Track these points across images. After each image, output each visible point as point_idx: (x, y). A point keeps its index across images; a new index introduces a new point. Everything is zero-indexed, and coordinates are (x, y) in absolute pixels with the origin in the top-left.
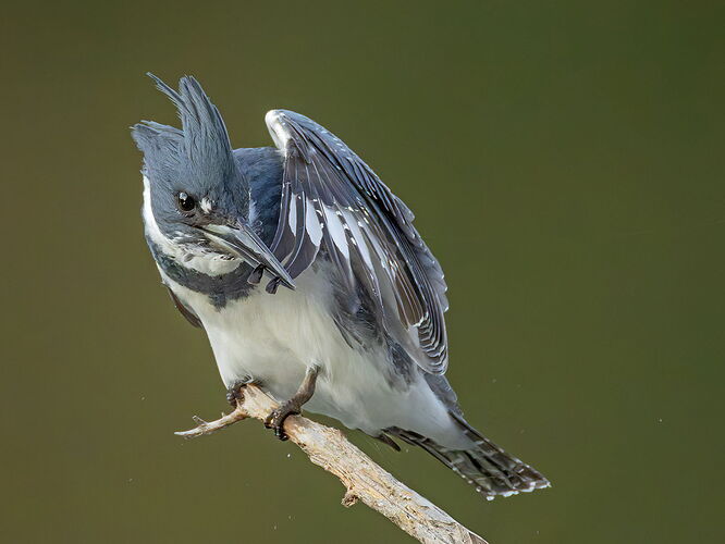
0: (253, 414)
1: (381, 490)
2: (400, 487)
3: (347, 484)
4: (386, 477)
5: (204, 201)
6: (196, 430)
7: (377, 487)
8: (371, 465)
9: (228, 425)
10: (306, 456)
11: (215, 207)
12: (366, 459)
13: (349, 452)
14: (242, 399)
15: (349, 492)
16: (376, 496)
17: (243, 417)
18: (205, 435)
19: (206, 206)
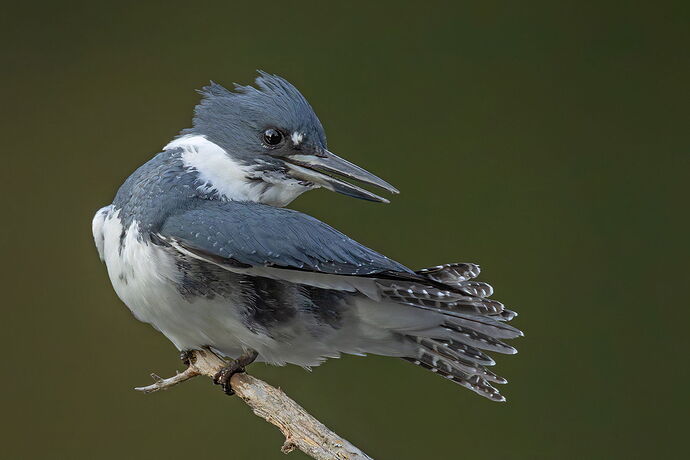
0: (204, 372)
1: (316, 439)
2: (332, 437)
3: (286, 433)
4: (319, 427)
5: (295, 135)
6: (154, 386)
7: (312, 436)
8: (306, 417)
9: (182, 381)
10: (250, 409)
11: (305, 139)
12: (302, 411)
13: (288, 405)
14: (194, 359)
15: (288, 440)
16: (312, 444)
17: (195, 375)
18: (160, 391)
19: (297, 138)
